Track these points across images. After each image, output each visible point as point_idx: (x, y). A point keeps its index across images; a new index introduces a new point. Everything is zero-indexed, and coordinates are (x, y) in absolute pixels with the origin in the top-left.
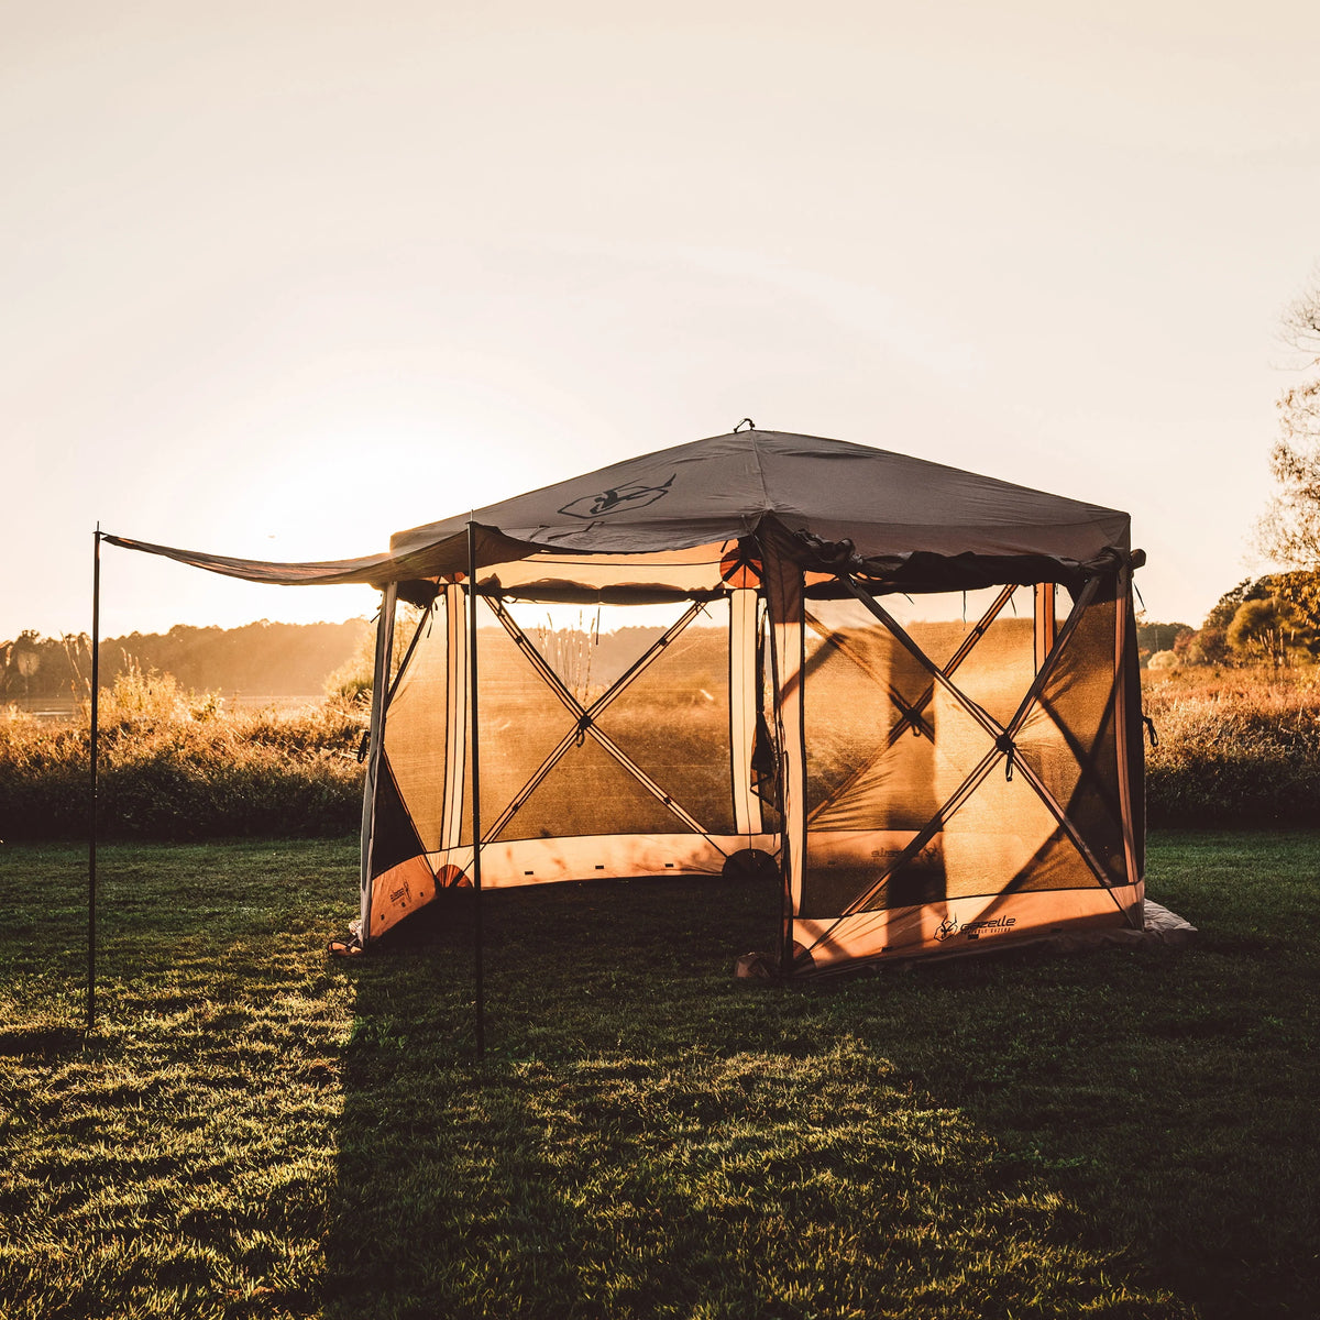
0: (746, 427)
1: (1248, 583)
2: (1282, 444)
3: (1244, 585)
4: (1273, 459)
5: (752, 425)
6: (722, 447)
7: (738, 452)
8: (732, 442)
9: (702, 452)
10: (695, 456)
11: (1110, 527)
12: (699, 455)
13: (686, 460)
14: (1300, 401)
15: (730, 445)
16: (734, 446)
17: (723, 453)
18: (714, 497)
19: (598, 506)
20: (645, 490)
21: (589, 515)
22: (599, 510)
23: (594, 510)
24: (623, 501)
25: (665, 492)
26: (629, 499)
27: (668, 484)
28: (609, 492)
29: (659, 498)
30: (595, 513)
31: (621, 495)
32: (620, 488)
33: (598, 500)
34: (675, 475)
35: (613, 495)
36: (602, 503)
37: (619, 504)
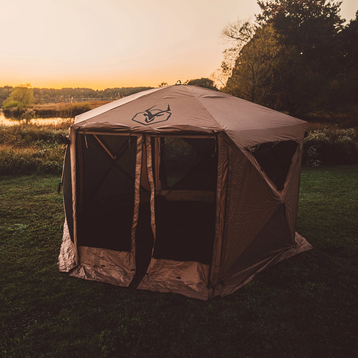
6: (178, 93)
7: (188, 96)
8: (181, 91)
9: (172, 94)
10: (170, 96)
11: (304, 127)
12: (172, 96)
13: (168, 98)
14: (228, 52)
15: (181, 92)
16: (184, 93)
17: (180, 95)
18: (193, 119)
19: (147, 118)
20: (161, 111)
21: (146, 123)
22: (148, 121)
23: (146, 120)
24: (156, 117)
25: (171, 114)
26: (158, 116)
27: (169, 109)
28: (147, 111)
29: (169, 116)
30: (147, 122)
31: (153, 113)
32: (149, 109)
33: (145, 115)
34: (168, 105)
35: (149, 112)
36: (147, 117)
37: (154, 118)
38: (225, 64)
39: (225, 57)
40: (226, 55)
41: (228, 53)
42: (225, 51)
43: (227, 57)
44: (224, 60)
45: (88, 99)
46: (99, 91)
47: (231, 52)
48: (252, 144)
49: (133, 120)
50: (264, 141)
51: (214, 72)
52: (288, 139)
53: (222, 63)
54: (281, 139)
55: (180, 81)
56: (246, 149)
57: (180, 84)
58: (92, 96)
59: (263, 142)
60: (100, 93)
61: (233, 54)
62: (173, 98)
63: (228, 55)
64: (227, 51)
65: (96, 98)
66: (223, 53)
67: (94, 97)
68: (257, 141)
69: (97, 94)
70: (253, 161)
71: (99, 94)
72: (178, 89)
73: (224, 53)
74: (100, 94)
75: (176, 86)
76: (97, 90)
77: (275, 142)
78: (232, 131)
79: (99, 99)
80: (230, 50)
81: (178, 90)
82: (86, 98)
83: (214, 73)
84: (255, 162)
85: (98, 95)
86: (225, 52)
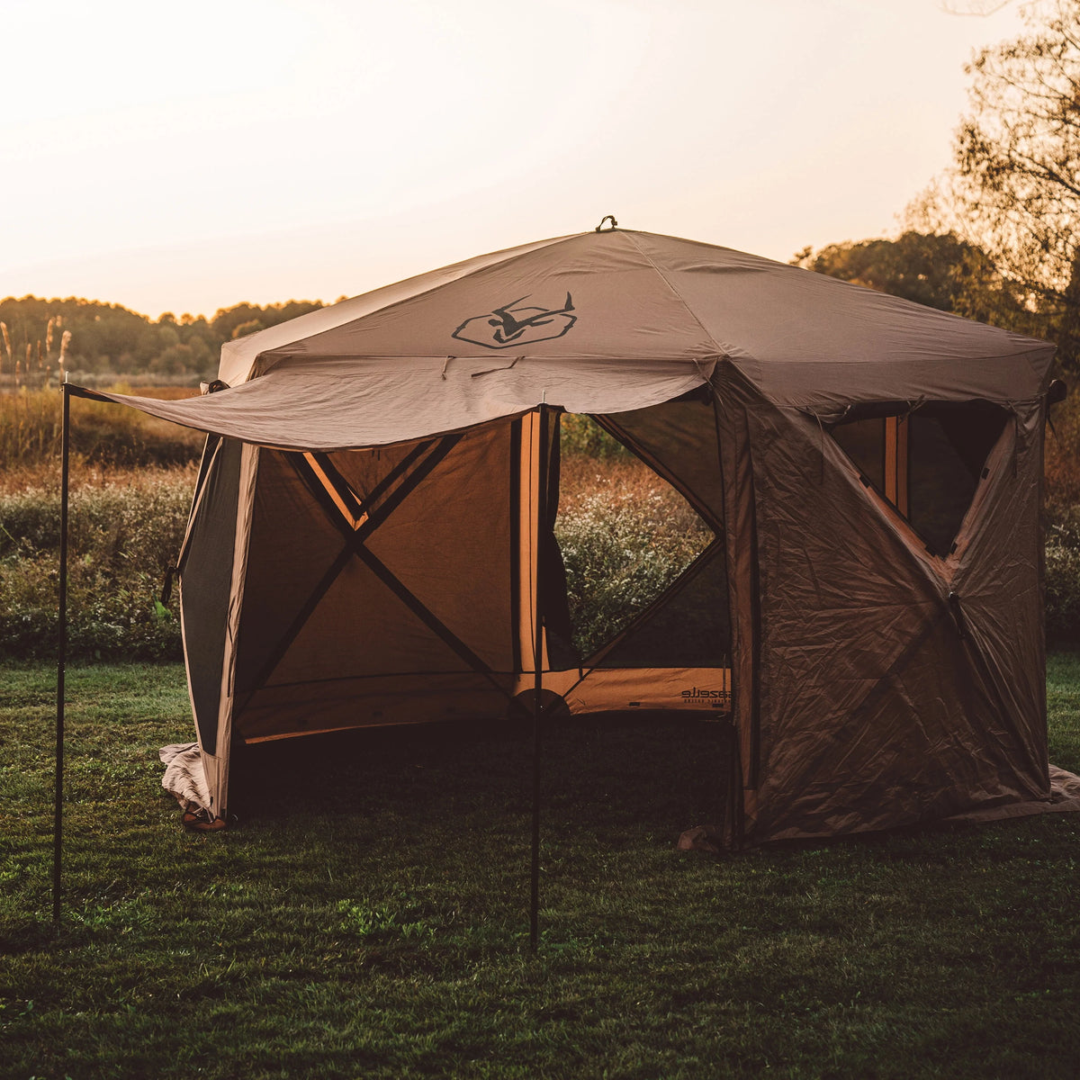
0: (608, 225)
1: (807, 255)
2: (969, 120)
3: (802, 258)
4: (957, 142)
5: (614, 223)
6: (603, 257)
7: (631, 267)
8: (611, 250)
9: (582, 262)
10: (576, 267)
11: (1037, 360)
12: (580, 267)
13: (569, 273)
14: (995, 65)
15: (613, 255)
16: (619, 257)
17: (610, 265)
18: (642, 330)
19: (498, 331)
20: (544, 312)
21: (497, 344)
22: (504, 337)
23: (497, 337)
24: (528, 327)
25: (574, 318)
26: (533, 325)
27: (569, 306)
28: (499, 312)
29: (570, 325)
30: (501, 341)
31: (518, 317)
32: (508, 307)
33: (493, 323)
34: (568, 293)
35: (507, 318)
36: (501, 327)
37: (523, 331)
38: (973, 135)
39: (978, 98)
40: (980, 86)
41: (999, 69)
42: (978, 58)
43: (989, 93)
44: (968, 113)
45: (101, 378)
46: (180, 323)
47: (1014, 64)
48: (825, 401)
49: (454, 336)
50: (872, 395)
51: (932, 189)
52: (970, 398)
53: (961, 133)
54: (939, 396)
55: (611, 217)
56: (807, 415)
57: (613, 230)
58: (125, 358)
59: (868, 398)
60: (184, 342)
61: (1031, 75)
62: (585, 273)
63: (994, 80)
64: (990, 59)
65: (156, 371)
66: (967, 70)
67: (144, 364)
68: (846, 395)
69: (161, 344)
70: (831, 450)
71: (180, 346)
72: (601, 245)
73: (974, 68)
74: (188, 348)
75: (598, 235)
76: (167, 318)
77: (913, 402)
78: (756, 361)
79: (176, 379)
80: (1012, 53)
81: (604, 248)
82: (88, 371)
83: (931, 196)
84: (837, 454)
85: (170, 351)
86: (981, 64)
